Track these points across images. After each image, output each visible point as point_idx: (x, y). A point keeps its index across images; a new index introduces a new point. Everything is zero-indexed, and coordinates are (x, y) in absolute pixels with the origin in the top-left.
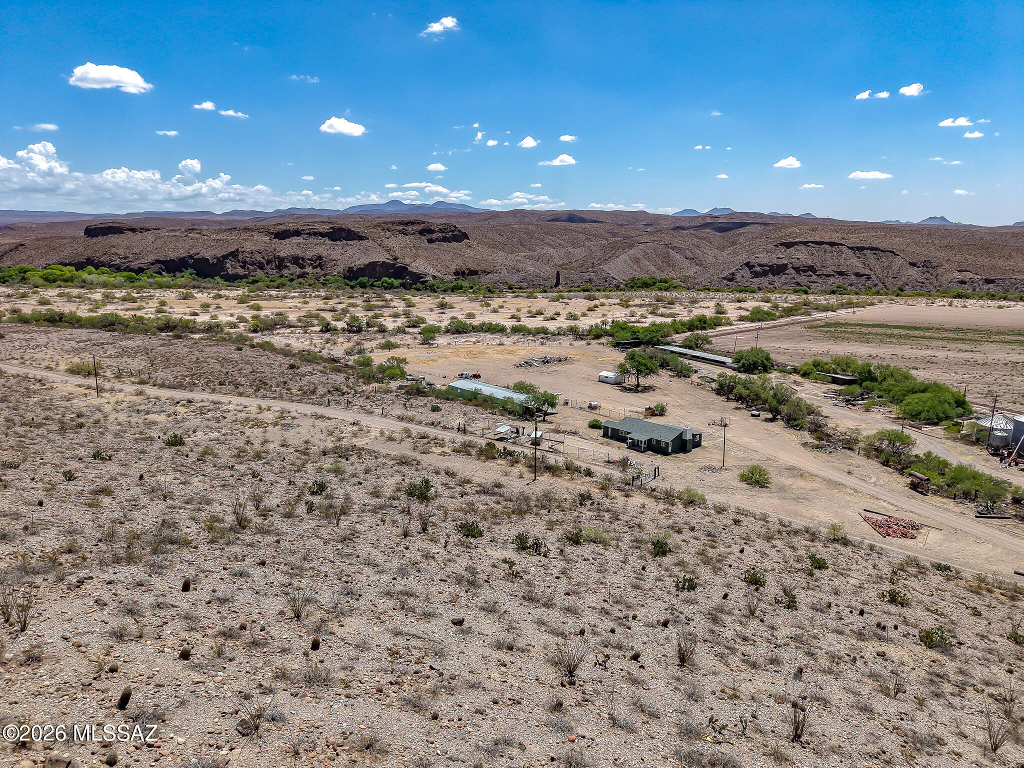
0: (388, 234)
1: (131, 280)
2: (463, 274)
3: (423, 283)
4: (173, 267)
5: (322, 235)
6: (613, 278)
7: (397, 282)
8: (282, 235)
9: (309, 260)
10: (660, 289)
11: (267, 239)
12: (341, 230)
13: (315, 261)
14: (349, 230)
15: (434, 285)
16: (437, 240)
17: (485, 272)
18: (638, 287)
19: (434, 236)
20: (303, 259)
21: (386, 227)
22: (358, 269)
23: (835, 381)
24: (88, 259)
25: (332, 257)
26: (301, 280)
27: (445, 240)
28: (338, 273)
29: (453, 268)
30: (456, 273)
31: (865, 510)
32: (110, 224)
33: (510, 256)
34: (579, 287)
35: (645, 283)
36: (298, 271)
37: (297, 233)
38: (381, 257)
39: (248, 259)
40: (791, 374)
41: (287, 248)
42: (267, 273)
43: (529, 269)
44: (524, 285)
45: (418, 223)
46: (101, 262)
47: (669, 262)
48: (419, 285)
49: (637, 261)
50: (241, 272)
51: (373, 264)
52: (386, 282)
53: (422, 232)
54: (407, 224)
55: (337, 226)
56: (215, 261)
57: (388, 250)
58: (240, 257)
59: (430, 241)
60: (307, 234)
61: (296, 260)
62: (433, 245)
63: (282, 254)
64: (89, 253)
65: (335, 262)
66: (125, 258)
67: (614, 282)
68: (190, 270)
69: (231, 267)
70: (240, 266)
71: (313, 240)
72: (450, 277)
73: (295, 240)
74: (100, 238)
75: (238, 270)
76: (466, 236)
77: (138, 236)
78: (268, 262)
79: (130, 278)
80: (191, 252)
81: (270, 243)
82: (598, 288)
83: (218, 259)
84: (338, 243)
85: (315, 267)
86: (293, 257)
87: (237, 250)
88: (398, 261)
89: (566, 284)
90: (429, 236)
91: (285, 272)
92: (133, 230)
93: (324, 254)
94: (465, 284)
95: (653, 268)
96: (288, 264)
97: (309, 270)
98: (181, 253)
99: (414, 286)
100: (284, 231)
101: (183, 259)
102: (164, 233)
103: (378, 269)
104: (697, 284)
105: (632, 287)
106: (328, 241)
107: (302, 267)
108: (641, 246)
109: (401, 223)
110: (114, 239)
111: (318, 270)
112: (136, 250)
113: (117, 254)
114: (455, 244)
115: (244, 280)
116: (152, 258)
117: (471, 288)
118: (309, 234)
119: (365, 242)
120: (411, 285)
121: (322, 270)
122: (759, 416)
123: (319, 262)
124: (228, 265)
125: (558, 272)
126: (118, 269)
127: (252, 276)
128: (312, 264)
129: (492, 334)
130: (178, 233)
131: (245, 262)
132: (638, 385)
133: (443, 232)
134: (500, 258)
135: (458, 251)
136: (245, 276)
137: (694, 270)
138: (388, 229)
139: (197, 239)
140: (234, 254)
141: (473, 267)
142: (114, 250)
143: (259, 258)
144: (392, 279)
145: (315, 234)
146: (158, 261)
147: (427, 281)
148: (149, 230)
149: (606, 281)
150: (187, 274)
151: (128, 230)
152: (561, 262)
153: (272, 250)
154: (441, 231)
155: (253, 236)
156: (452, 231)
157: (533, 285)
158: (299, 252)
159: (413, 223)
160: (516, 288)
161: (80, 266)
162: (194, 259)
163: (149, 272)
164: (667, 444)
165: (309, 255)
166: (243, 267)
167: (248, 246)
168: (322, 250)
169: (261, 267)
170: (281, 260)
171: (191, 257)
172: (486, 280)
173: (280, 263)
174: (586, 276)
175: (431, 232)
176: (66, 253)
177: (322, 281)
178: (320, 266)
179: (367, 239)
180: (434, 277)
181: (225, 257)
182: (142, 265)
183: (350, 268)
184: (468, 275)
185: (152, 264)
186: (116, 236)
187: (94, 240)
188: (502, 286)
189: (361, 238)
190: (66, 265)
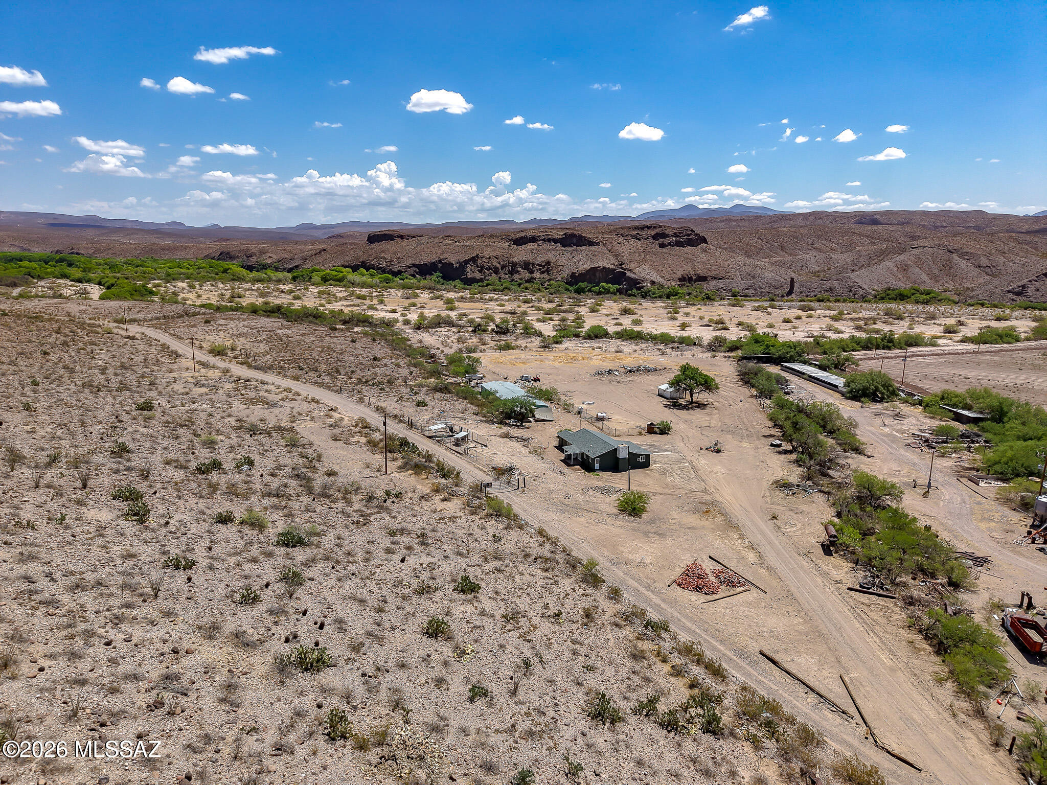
0: (621, 238)
1: (387, 281)
2: (690, 279)
3: (639, 289)
4: (424, 270)
5: (555, 241)
6: (861, 288)
7: (613, 288)
8: (520, 242)
9: (538, 265)
10: (917, 302)
11: (506, 245)
12: (573, 235)
13: (543, 267)
14: (581, 237)
15: (649, 291)
16: (669, 244)
17: (715, 278)
18: (890, 299)
19: (667, 240)
20: (533, 265)
21: (622, 232)
22: (579, 274)
23: (958, 418)
24: (363, 262)
25: (559, 263)
26: (527, 284)
27: (678, 244)
28: (562, 278)
29: (679, 274)
30: (682, 279)
31: (710, 557)
32: (387, 232)
33: (751, 261)
34: (815, 296)
35: (901, 295)
36: (527, 275)
37: (533, 239)
38: (606, 262)
39: (485, 264)
40: (914, 405)
41: (521, 254)
42: (500, 278)
43: (767, 275)
44: (750, 292)
45: (655, 227)
46: (372, 265)
47: (948, 269)
48: (634, 290)
49: (904, 268)
50: (478, 275)
51: (594, 269)
52: (604, 288)
53: (655, 237)
54: (642, 229)
55: (569, 232)
56: (458, 265)
57: (616, 256)
58: (479, 261)
59: (662, 246)
60: (542, 240)
61: (527, 266)
62: (664, 250)
63: (515, 260)
64: (364, 258)
65: (561, 268)
66: (390, 262)
67: (861, 292)
68: (438, 274)
69: (471, 272)
70: (478, 270)
71: (546, 246)
72: (673, 283)
73: (530, 246)
74: (376, 244)
75: (476, 274)
76: (704, 240)
77: (405, 242)
78: (503, 267)
79: (387, 280)
80: (442, 257)
81: (508, 249)
82: (839, 298)
83: (461, 264)
84: (569, 249)
85: (543, 273)
86: (525, 263)
87: (477, 256)
88: (623, 266)
89: (801, 293)
90: (661, 241)
91: (516, 277)
92: (402, 237)
93: (553, 260)
94: (684, 290)
95: (925, 277)
96: (519, 269)
97: (537, 275)
98: (434, 258)
99: (630, 292)
100: (522, 238)
101: (434, 263)
102: (425, 239)
103: (597, 274)
104: (971, 298)
105: (883, 298)
106: (559, 247)
107: (531, 272)
108: (915, 251)
109: (637, 228)
110: (386, 245)
111: (545, 275)
112: (400, 255)
113: (384, 258)
114: (689, 249)
115: (480, 284)
116: (410, 262)
117: (689, 294)
118: (544, 240)
119: (594, 248)
120: (627, 290)
121: (549, 275)
122: (779, 446)
123: (546, 267)
124: (468, 270)
125: (792, 280)
126: (384, 271)
127: (488, 280)
128: (540, 269)
129: (623, 341)
130: (436, 240)
131: (482, 267)
132: (692, 402)
133: (677, 236)
134: (739, 263)
135: (690, 256)
136: (481, 280)
137: (981, 280)
138: (622, 235)
139: (449, 245)
140: (474, 260)
141: (702, 272)
142: (383, 255)
143: (495, 263)
144: (610, 285)
145: (549, 240)
146: (414, 265)
147: (643, 287)
148: (414, 237)
149: (851, 291)
150: (434, 277)
151: (398, 237)
152: (818, 269)
153: (508, 255)
154: (675, 235)
155: (494, 242)
156: (688, 235)
157: (761, 292)
158: (530, 258)
159: (649, 227)
160: (741, 296)
161: (355, 268)
162: (442, 263)
163: (405, 275)
164: (593, 460)
165: (539, 260)
166: (480, 271)
167: (488, 252)
168: (551, 256)
169: (496, 271)
170: (514, 265)
171: (440, 261)
172: (709, 287)
173: (513, 269)
174: (827, 284)
175: (664, 235)
176: (349, 258)
177: (546, 286)
178: (548, 271)
179: (598, 244)
180: (653, 283)
181: (467, 262)
182: (401, 269)
183: (573, 273)
184: (696, 281)
185: (409, 267)
186: (388, 242)
187: (372, 246)
188: (724, 293)
189: (591, 244)
190: (346, 267)
